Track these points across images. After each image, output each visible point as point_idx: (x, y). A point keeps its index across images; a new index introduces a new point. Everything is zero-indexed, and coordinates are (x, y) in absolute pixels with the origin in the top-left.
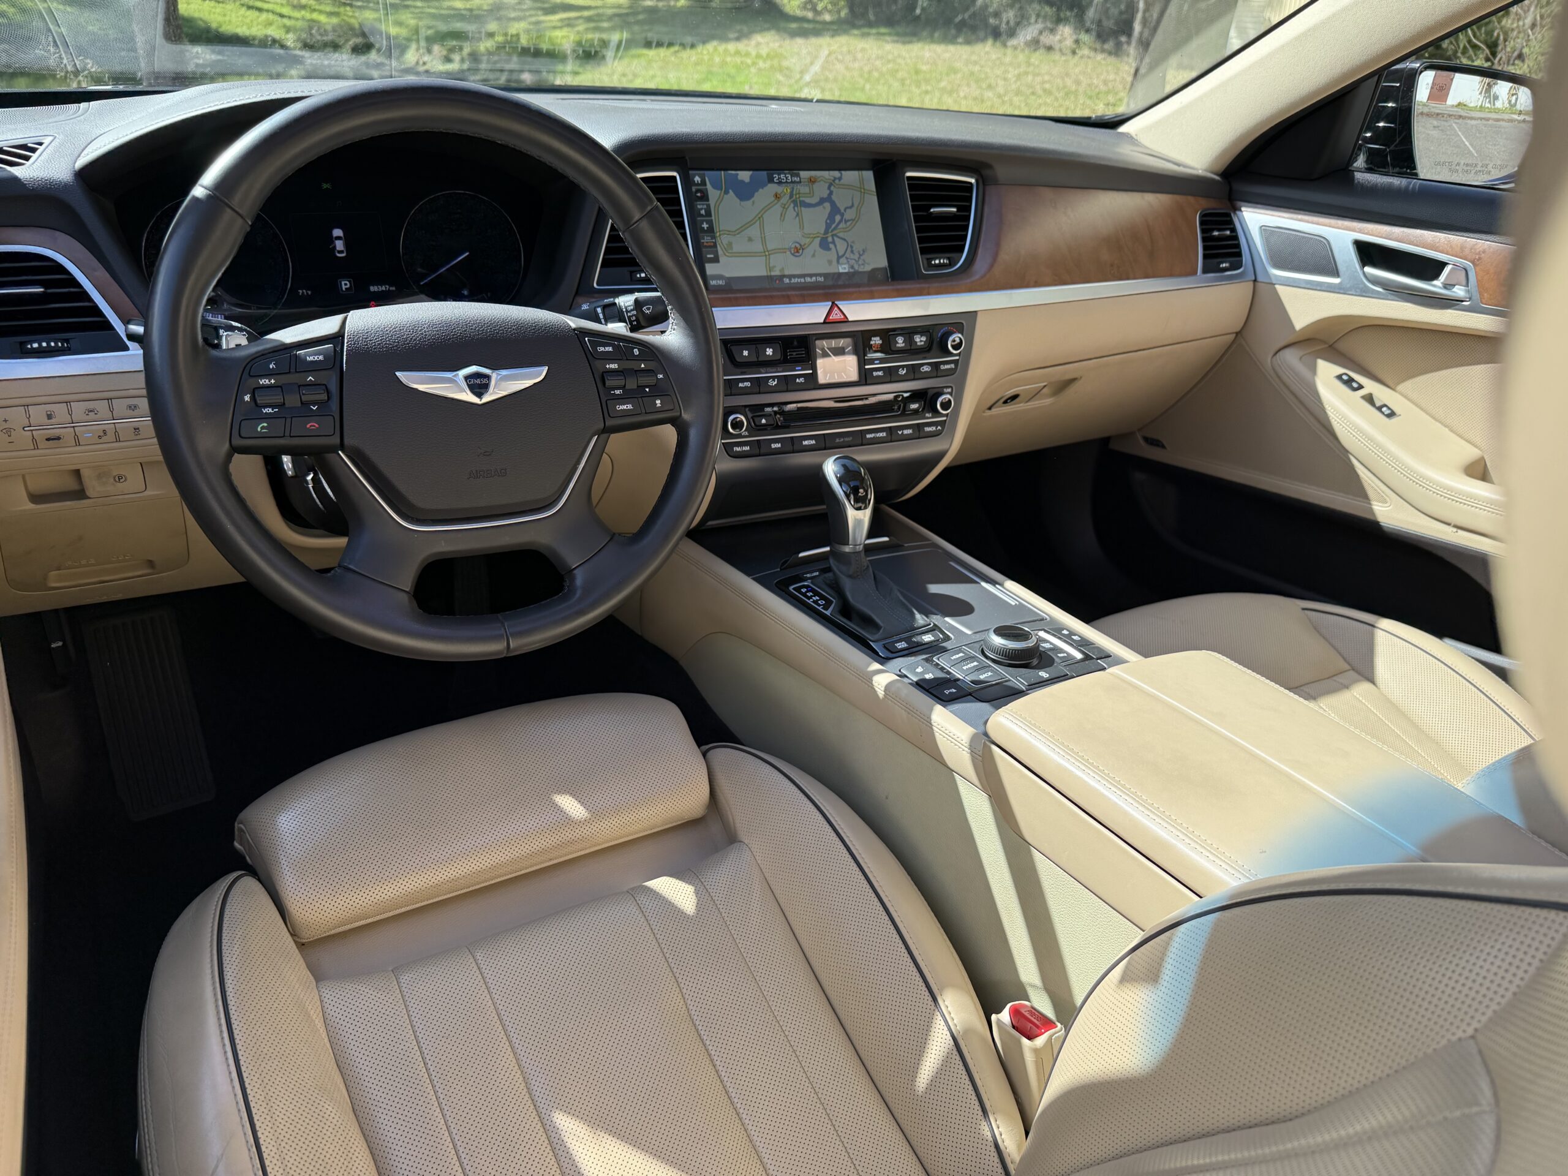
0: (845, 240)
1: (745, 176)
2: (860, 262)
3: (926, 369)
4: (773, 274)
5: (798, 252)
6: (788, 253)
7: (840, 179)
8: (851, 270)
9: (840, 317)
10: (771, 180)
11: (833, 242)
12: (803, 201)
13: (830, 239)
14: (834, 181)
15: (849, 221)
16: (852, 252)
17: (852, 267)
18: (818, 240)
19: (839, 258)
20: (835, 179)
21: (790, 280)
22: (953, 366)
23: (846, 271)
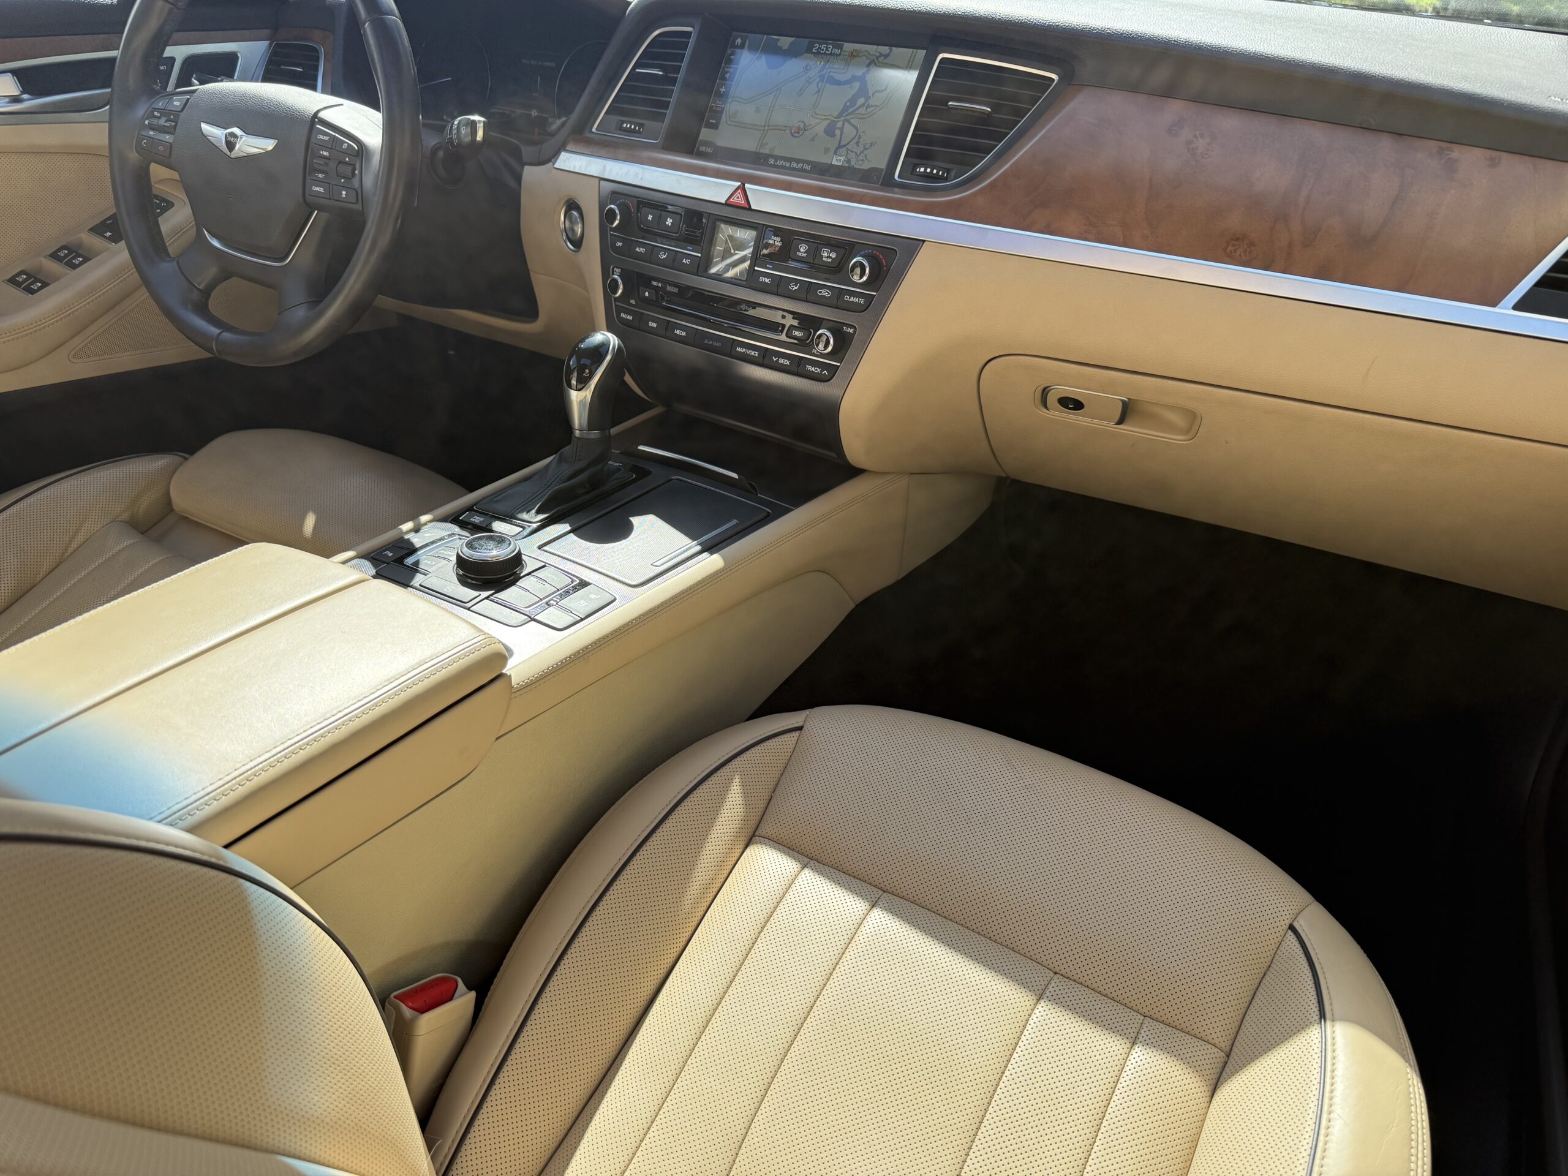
0: (856, 128)
1: (785, 42)
2: (861, 158)
3: (825, 293)
4: (762, 151)
5: (798, 133)
6: (788, 131)
7: (886, 56)
8: (846, 165)
9: (741, 201)
10: (809, 50)
11: (842, 129)
12: (832, 77)
13: (839, 125)
14: (877, 58)
15: (872, 106)
16: (857, 143)
17: (849, 161)
18: (826, 123)
19: (840, 147)
20: (881, 55)
21: (776, 161)
22: (862, 301)
23: (839, 164)
